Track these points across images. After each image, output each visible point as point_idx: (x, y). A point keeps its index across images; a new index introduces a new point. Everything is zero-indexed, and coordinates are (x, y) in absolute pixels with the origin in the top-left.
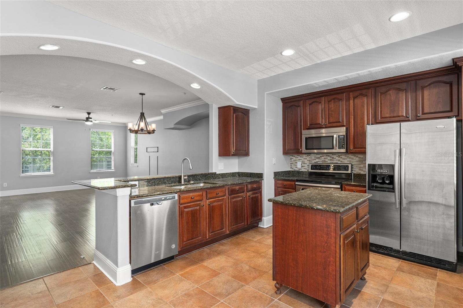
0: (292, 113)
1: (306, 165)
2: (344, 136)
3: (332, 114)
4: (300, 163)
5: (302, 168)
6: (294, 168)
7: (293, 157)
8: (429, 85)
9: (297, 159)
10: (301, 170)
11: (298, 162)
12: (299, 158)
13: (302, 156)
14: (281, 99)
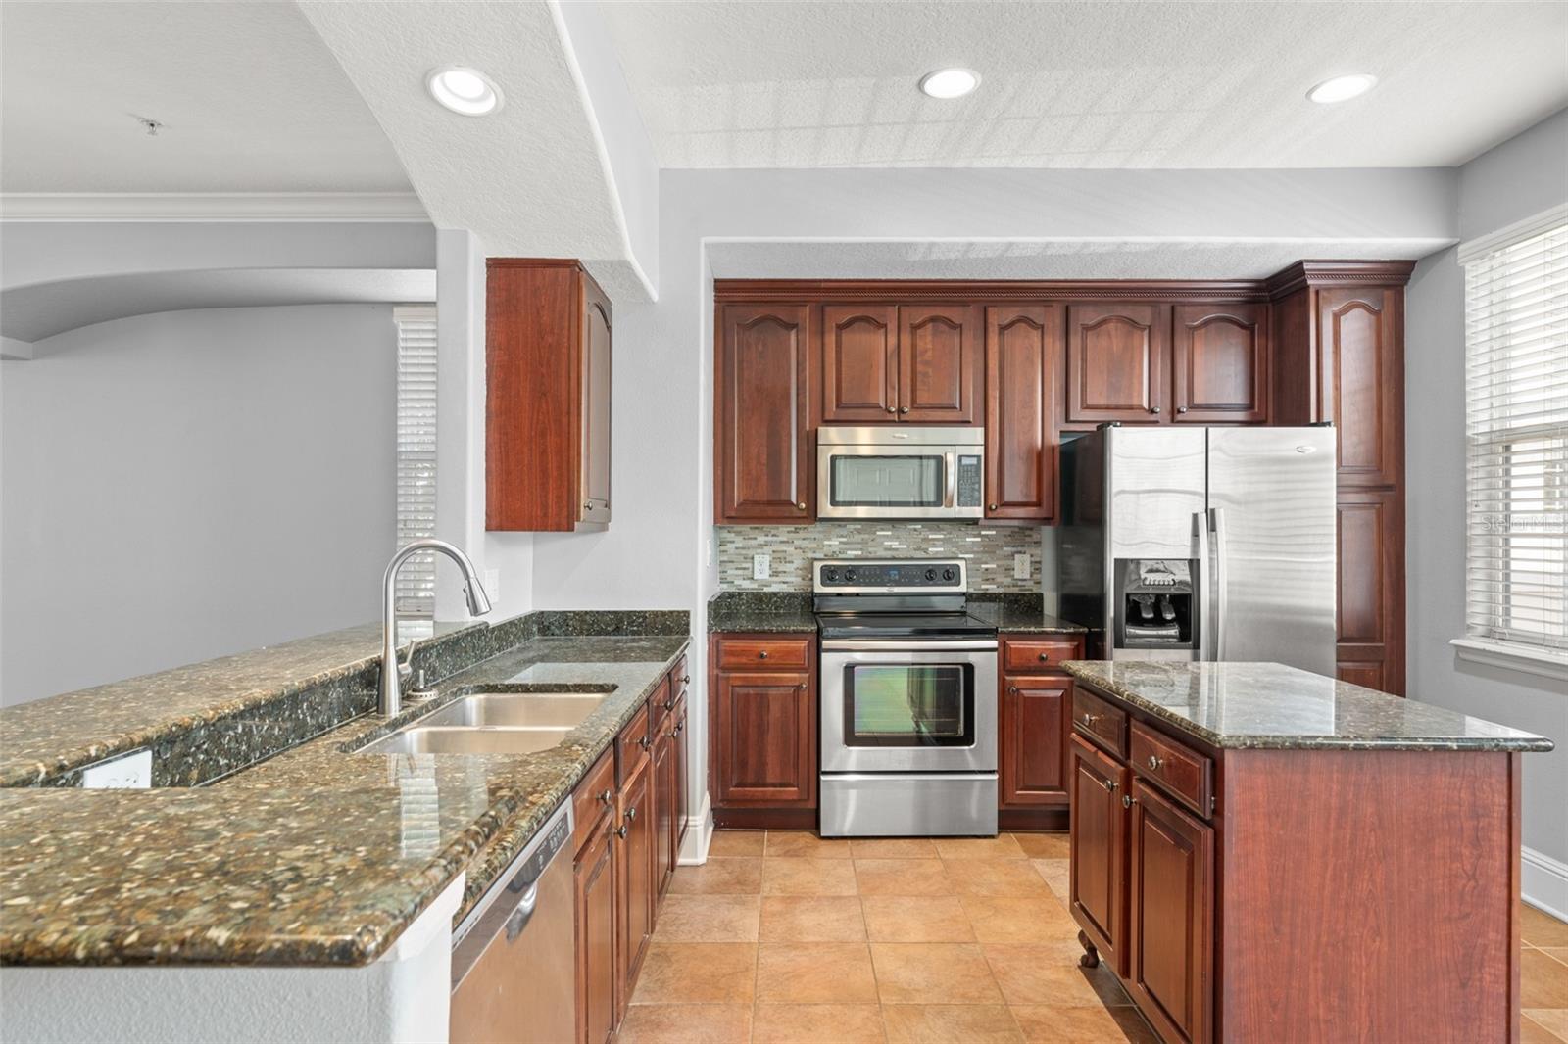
0: (761, 348)
1: (789, 567)
2: (979, 457)
3: (926, 375)
4: (768, 559)
5: (775, 579)
6: (736, 582)
7: (731, 536)
8: (1207, 323)
9: (753, 542)
10: (766, 589)
11: (756, 557)
12: (761, 539)
13: (773, 532)
14: (716, 281)
